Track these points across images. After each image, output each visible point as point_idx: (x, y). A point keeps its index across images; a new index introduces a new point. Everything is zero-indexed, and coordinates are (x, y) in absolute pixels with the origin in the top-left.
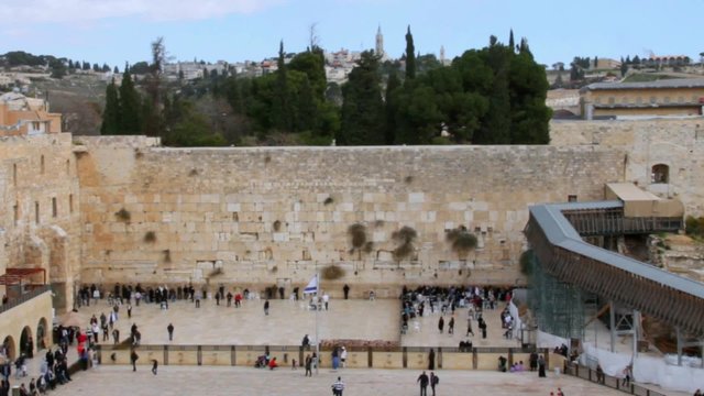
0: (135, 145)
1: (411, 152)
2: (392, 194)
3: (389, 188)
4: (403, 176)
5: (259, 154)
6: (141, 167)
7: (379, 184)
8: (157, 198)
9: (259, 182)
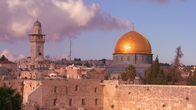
2: (182, 104)
4: (185, 98)
6: (117, 91)
7: (179, 100)
8: (121, 102)
9: (146, 97)
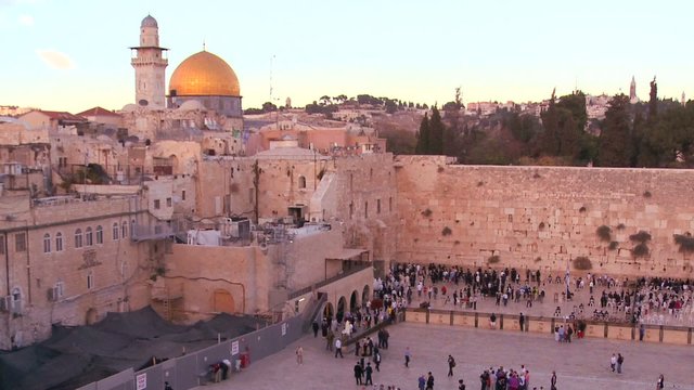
0: (438, 163)
1: (649, 173)
2: (632, 206)
3: (630, 200)
4: (642, 192)
5: (530, 171)
6: (440, 179)
7: (622, 197)
8: (453, 202)
9: (530, 193)
